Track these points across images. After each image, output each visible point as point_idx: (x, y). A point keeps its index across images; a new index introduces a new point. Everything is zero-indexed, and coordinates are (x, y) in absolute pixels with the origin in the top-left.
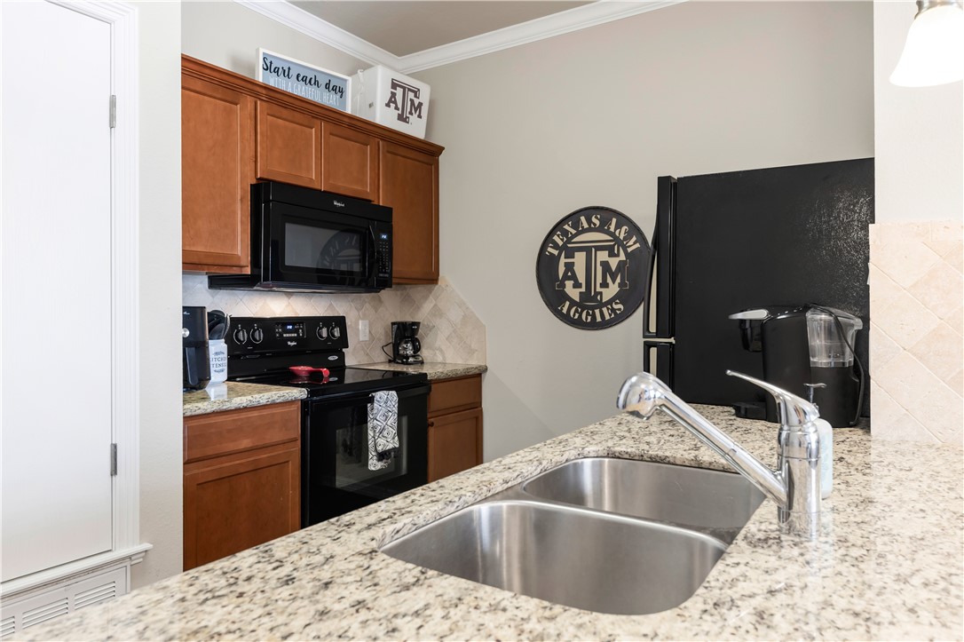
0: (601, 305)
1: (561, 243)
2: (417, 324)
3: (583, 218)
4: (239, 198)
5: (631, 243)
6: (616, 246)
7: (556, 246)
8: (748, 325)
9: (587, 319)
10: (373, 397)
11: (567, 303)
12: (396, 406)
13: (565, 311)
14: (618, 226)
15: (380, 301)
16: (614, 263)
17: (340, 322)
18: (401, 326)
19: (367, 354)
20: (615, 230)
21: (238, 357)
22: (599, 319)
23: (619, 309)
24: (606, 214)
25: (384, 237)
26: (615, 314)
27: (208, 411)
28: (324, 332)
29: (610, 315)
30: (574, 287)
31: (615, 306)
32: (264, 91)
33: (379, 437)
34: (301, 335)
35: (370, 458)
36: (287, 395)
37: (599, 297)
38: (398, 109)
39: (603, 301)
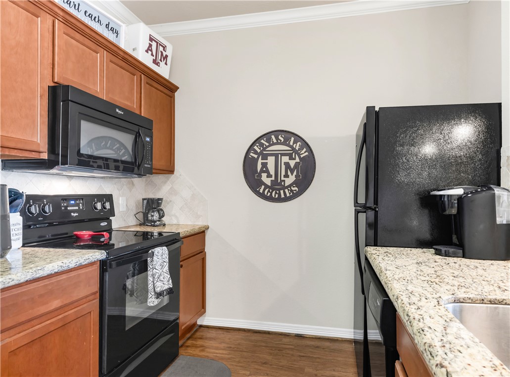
0: (284, 188)
1: (259, 151)
2: (161, 199)
3: (273, 137)
4: (39, 95)
5: (303, 152)
6: (294, 154)
7: (256, 153)
9: (275, 196)
10: (153, 253)
11: (263, 187)
12: (168, 257)
13: (261, 191)
14: (295, 142)
15: (133, 184)
16: (292, 163)
17: (109, 198)
18: (150, 201)
19: (125, 220)
20: (293, 144)
21: (29, 226)
22: (283, 196)
23: (296, 190)
24: (288, 134)
25: (148, 139)
26: (293, 193)
27: (22, 281)
28: (99, 206)
29: (290, 194)
30: (268, 177)
31: (293, 189)
32: (61, 13)
33: (157, 281)
34: (81, 208)
35: (150, 297)
36: (91, 258)
37: (283, 183)
38: (153, 56)
39: (286, 185)
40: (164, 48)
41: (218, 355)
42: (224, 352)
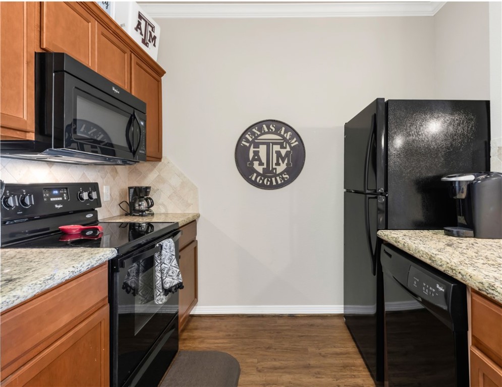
0: (276, 175)
1: (250, 139)
2: (148, 188)
3: (264, 126)
5: (293, 141)
6: (285, 143)
7: (247, 141)
8: (457, 185)
9: (267, 183)
10: (161, 246)
11: (255, 175)
12: (174, 250)
13: (253, 179)
14: (286, 132)
15: (116, 172)
16: (283, 152)
17: (94, 187)
18: (137, 190)
20: (284, 134)
22: (274, 183)
23: (287, 178)
24: (279, 124)
25: (142, 123)
26: (284, 180)
28: (85, 196)
29: (281, 181)
30: (259, 165)
31: (284, 176)
33: (166, 277)
34: (65, 198)
35: (158, 294)
36: (103, 258)
37: (274, 171)
38: (142, 35)
39: (277, 173)
40: (153, 28)
41: (219, 345)
42: (225, 341)
